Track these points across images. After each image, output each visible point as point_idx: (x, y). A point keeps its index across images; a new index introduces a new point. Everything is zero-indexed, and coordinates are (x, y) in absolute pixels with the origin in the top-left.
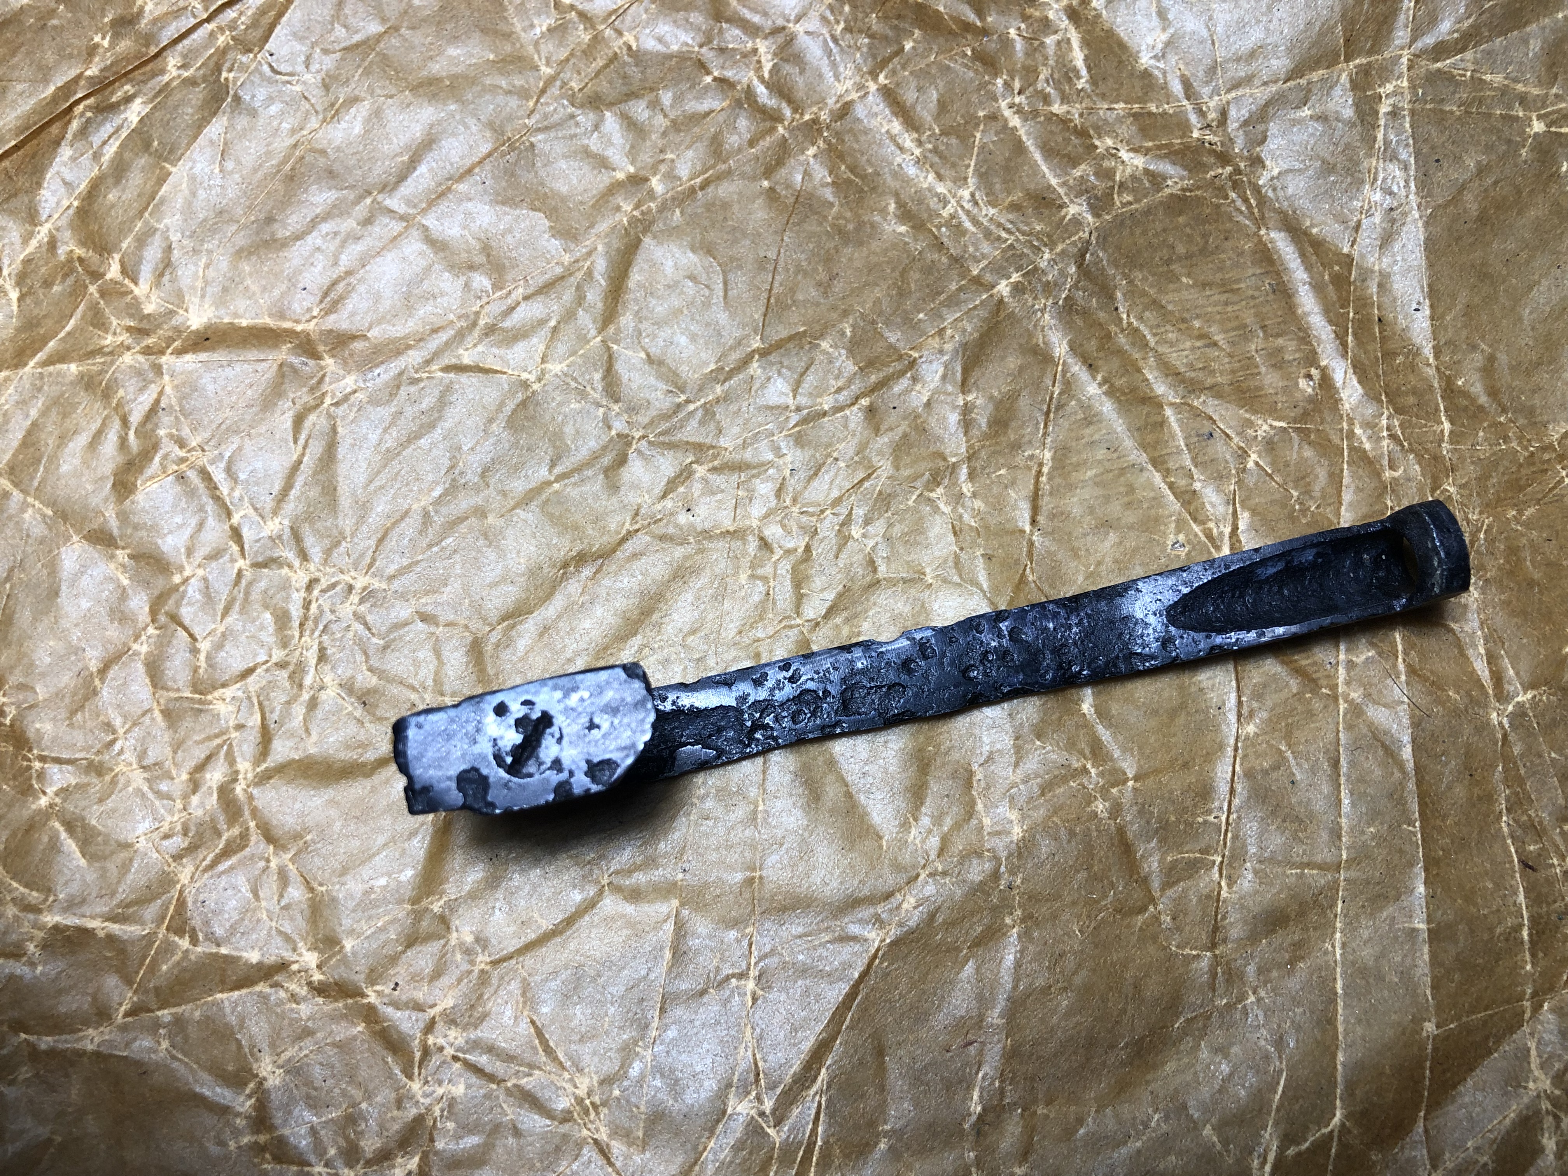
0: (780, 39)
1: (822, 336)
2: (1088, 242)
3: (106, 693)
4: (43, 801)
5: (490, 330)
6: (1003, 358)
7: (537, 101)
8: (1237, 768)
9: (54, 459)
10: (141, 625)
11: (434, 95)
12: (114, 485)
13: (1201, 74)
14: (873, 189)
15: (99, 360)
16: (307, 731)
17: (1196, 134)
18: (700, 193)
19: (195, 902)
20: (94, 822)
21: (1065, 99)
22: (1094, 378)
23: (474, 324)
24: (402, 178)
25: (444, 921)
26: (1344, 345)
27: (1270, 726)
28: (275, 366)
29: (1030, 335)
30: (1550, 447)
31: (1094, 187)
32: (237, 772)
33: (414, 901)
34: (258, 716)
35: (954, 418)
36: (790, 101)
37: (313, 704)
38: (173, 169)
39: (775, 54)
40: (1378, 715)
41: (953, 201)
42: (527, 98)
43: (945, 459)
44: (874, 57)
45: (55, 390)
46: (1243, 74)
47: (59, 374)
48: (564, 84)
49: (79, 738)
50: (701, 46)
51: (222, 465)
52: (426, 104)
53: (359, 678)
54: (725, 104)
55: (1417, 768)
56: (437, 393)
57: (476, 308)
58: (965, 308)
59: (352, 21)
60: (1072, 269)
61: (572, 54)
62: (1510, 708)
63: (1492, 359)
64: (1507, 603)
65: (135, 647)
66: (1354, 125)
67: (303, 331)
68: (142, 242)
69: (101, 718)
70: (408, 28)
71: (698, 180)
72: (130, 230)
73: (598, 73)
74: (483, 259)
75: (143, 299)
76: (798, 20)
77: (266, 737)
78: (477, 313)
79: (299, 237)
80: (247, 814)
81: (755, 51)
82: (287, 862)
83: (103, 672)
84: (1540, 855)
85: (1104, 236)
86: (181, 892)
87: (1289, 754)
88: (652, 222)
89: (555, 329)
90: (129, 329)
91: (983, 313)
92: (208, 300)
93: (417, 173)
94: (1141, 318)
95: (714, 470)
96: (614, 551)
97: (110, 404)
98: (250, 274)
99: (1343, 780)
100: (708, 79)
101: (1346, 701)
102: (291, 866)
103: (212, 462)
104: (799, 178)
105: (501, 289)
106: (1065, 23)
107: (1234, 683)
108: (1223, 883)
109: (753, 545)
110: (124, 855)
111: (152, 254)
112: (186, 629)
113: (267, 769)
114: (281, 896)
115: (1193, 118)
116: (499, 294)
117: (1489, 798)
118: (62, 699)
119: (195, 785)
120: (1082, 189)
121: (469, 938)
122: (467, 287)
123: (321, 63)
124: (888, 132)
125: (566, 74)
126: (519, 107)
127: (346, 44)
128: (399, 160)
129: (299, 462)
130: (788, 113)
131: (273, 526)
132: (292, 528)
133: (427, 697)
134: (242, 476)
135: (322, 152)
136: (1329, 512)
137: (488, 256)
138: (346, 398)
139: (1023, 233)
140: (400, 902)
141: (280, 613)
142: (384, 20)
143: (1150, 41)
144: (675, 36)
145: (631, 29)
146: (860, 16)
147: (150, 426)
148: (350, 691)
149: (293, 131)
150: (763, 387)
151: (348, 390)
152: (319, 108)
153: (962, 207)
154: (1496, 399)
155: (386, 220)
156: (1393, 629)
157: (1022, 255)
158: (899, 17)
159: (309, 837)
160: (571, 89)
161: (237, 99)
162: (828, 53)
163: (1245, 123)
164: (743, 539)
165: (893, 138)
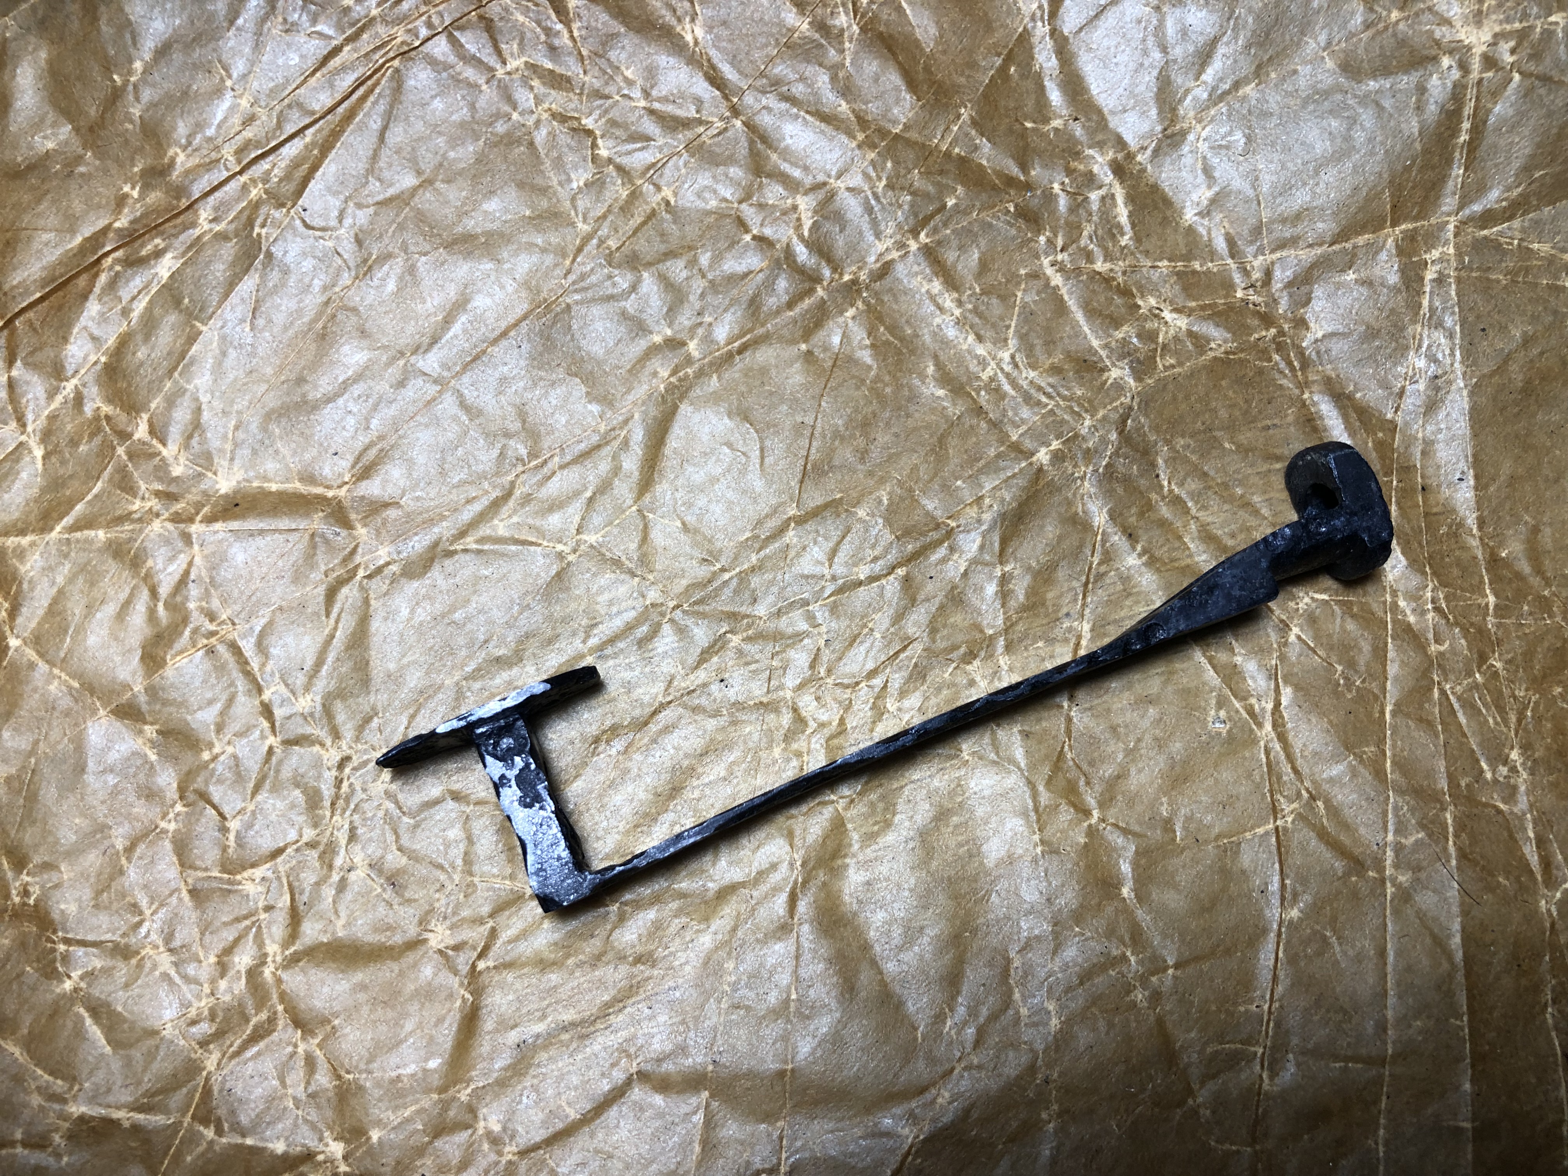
0: (821, 195)
1: (857, 503)
2: (1131, 408)
3: (133, 874)
4: (68, 985)
5: (526, 500)
6: (1042, 527)
7: (574, 260)
9: (81, 630)
10: (169, 802)
11: (470, 253)
12: (142, 658)
13: (1246, 232)
14: (912, 352)
15: (128, 527)
16: (336, 912)
17: (1239, 294)
18: (737, 358)
19: (221, 1091)
20: (119, 1009)
21: (1108, 257)
22: (1134, 549)
23: (510, 494)
24: (434, 341)
25: (472, 1110)
27: (1315, 910)
28: (307, 537)
29: (1069, 503)
31: (1137, 350)
32: (266, 955)
33: (442, 1090)
34: (287, 897)
35: (991, 589)
36: (829, 260)
37: (342, 885)
38: (204, 328)
39: (815, 212)
40: (1425, 900)
41: (993, 364)
42: (564, 256)
43: (982, 631)
44: (916, 215)
45: (83, 557)
46: (1288, 235)
47: (86, 541)
48: (602, 242)
49: (103, 919)
50: (740, 202)
51: (253, 640)
52: (461, 262)
53: (389, 857)
54: (764, 264)
56: (471, 566)
57: (511, 478)
58: (1003, 476)
59: (386, 174)
60: (1114, 436)
61: (609, 211)
63: (1535, 530)
66: (1399, 291)
67: (334, 498)
68: (171, 402)
69: (128, 899)
70: (443, 181)
71: (736, 344)
72: (160, 390)
73: (636, 231)
74: (517, 426)
75: (171, 460)
76: (839, 177)
77: (295, 918)
78: (513, 483)
79: (329, 399)
81: (795, 208)
82: (314, 1048)
83: (129, 850)
85: (1146, 401)
86: (207, 1079)
87: (1333, 940)
88: (689, 389)
89: (591, 500)
90: (157, 494)
91: (1021, 482)
93: (451, 334)
94: (1181, 484)
95: (748, 639)
96: (646, 723)
97: (138, 574)
98: (281, 438)
99: (1389, 969)
100: (748, 238)
102: (318, 1052)
103: (244, 636)
104: (836, 340)
105: (537, 457)
107: (1277, 866)
109: (786, 719)
110: (151, 1042)
111: (181, 415)
112: (214, 807)
113: (295, 952)
114: (308, 1083)
115: (1237, 278)
118: (87, 879)
119: (223, 968)
120: (1124, 351)
121: (497, 1128)
122: (502, 455)
123: (354, 217)
124: (928, 292)
125: (604, 231)
126: (556, 265)
127: (380, 198)
128: (433, 319)
129: (332, 636)
130: (827, 273)
131: (306, 703)
132: (324, 705)
133: (457, 878)
134: (274, 651)
135: (354, 310)
136: (1374, 687)
137: (524, 422)
138: (379, 570)
139: (1064, 398)
140: (428, 1091)
141: (311, 792)
142: (419, 173)
143: (1195, 197)
144: (715, 192)
145: (669, 185)
146: (903, 172)
147: (179, 599)
148: (380, 872)
149: (325, 288)
150: (798, 555)
151: (382, 562)
152: (352, 264)
153: (1002, 369)
154: (1539, 571)
155: (420, 382)
156: (1444, 809)
157: (1063, 422)
158: (941, 172)
159: (336, 1022)
160: (608, 248)
161: (269, 255)
162: (869, 210)
163: (1289, 285)
164: (777, 711)
165: (933, 298)
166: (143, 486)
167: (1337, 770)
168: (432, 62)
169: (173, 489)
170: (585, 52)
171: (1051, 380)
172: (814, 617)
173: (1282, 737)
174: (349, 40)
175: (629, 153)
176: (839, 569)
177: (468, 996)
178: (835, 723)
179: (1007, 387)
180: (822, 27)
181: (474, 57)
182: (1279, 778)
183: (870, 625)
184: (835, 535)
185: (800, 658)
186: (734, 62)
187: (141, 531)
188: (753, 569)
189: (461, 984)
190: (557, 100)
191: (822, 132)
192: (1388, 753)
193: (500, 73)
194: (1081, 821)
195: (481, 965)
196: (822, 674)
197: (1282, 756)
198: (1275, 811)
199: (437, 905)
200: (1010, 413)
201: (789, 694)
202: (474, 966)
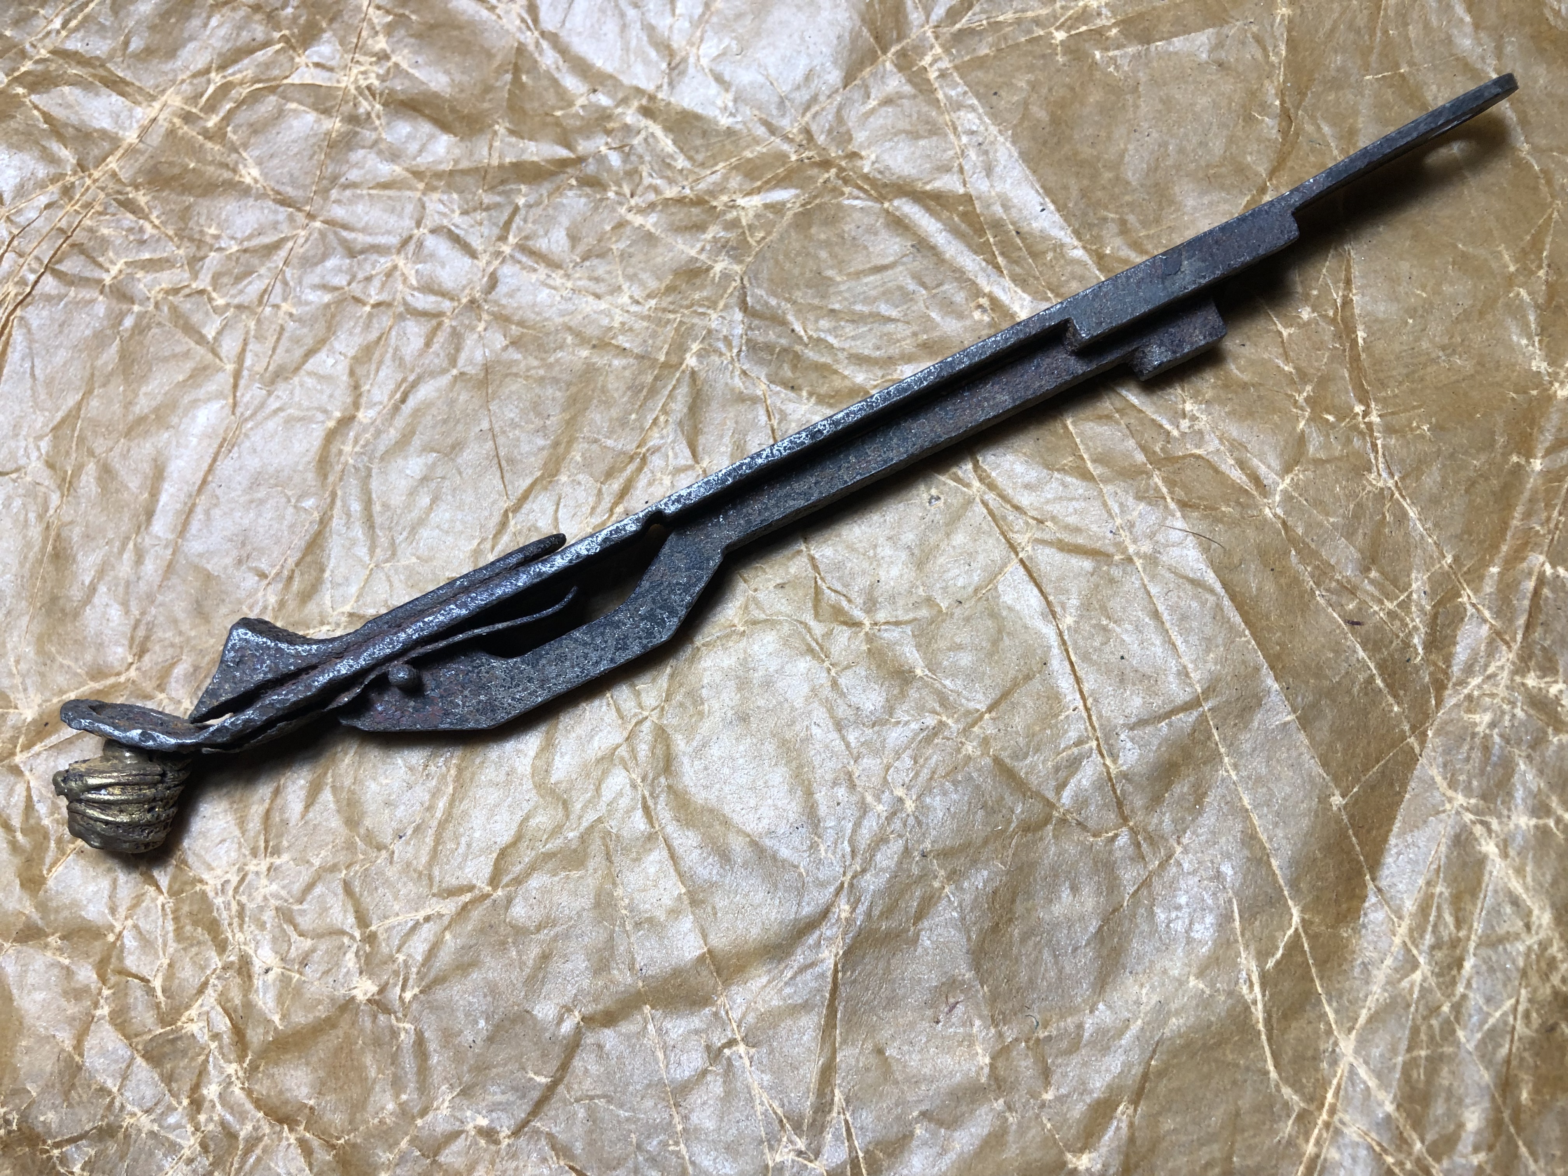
8: (1073, 659)
26: (997, 267)
55: (1225, 585)
62: (1278, 498)
64: (1232, 413)
65: (98, 1013)
80: (252, 1111)
84: (1360, 609)
92: (31, 692)
101: (1140, 557)
106: (644, 122)
108: (1108, 762)
116: (274, 569)
117: (1296, 581)
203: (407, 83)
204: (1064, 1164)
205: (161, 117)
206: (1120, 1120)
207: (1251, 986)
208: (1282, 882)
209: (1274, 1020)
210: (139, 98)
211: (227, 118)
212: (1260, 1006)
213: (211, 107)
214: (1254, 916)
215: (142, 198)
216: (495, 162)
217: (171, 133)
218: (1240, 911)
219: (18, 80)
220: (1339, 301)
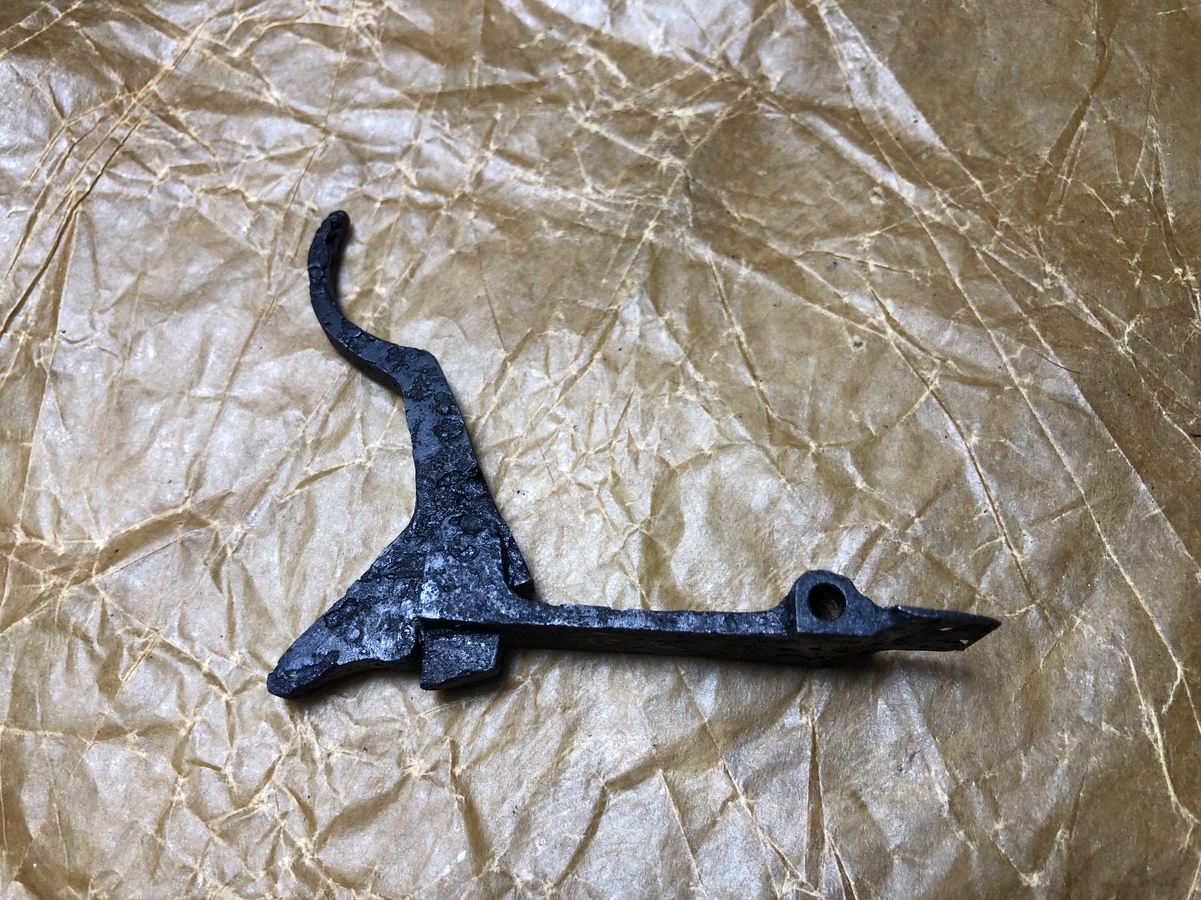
0: (411, 154)
1: (545, 328)
2: (687, 178)
3: (171, 845)
5: (318, 443)
6: (674, 280)
7: (269, 276)
8: (980, 470)
9: (44, 694)
10: (172, 781)
11: (195, 305)
12: (101, 689)
13: (697, 42)
14: (526, 219)
15: (44, 605)
16: (335, 790)
18: (412, 281)
21: (619, 98)
22: (740, 264)
23: (305, 445)
24: (200, 373)
25: (505, 874)
26: (885, 163)
27: (986, 430)
28: (178, 545)
29: (683, 256)
30: (1047, 166)
31: (670, 142)
32: (300, 849)
33: (478, 872)
34: (294, 800)
35: (663, 335)
36: (439, 192)
37: (329, 770)
38: (31, 445)
39: (413, 167)
40: (1049, 386)
41: (583, 199)
42: (261, 276)
43: (673, 366)
44: (480, 135)
45: (20, 644)
46: (724, 29)
47: (17, 630)
48: (282, 256)
49: (167, 889)
50: (361, 185)
51: (176, 634)
52: (193, 314)
53: (352, 733)
54: (398, 215)
55: (1094, 408)
56: (303, 505)
57: (300, 435)
58: (630, 261)
59: (110, 283)
60: (686, 201)
61: (276, 234)
62: (1126, 339)
63: (978, 130)
64: (1083, 274)
65: (176, 798)
66: (810, 29)
67: (184, 512)
68: (32, 506)
69: (177, 865)
70: (153, 269)
71: (407, 272)
72: (19, 502)
74: (286, 399)
75: (53, 546)
76: (416, 136)
77: (307, 811)
78: (303, 437)
79: (146, 448)
80: (322, 876)
81: (399, 171)
82: (370, 895)
83: (160, 830)
84: (1199, 425)
85: (694, 169)
87: (1008, 443)
88: (390, 315)
89: (362, 419)
90: (54, 572)
91: (644, 258)
92: (103, 524)
93: (209, 364)
94: (747, 211)
95: (521, 455)
97: (68, 633)
98: (125, 490)
99: (1052, 441)
100: (378, 205)
101: (1025, 387)
103: (168, 635)
104: (472, 236)
105: (310, 412)
106: (592, 51)
107: (946, 415)
108: (1015, 552)
109: (575, 492)
111: (44, 511)
112: (208, 765)
113: (320, 835)
115: (708, 70)
116: (311, 417)
117: (1147, 404)
118: (139, 867)
119: (273, 875)
120: (662, 147)
121: (530, 877)
122: (286, 423)
123: (103, 321)
124: (515, 178)
125: (280, 248)
126: (259, 286)
127: (114, 300)
128: (192, 361)
129: (231, 604)
130: (442, 199)
131: (235, 658)
132: (250, 653)
133: (407, 721)
134: (195, 634)
135: (134, 381)
136: (940, 271)
137: (290, 395)
138: (241, 543)
139: (641, 194)
140: (468, 878)
141: (272, 718)
142: (133, 271)
143: (652, 37)
144: (340, 188)
145: (308, 198)
146: (457, 113)
147: (107, 633)
148: (351, 746)
149: (105, 377)
150: (524, 381)
151: (240, 536)
152: (116, 352)
153: (591, 200)
154: (996, 153)
155: (205, 406)
156: (1027, 324)
157: (649, 208)
158: (482, 101)
159: (376, 868)
160: (289, 257)
161: (54, 374)
162: (448, 147)
163: (742, 58)
164: (567, 491)
165: (521, 180)
166: (41, 573)
167: (947, 335)
168: (106, 197)
169: (64, 564)
170: (207, 143)
171: (626, 189)
172: (557, 416)
173: (902, 333)
174: (38, 208)
175: (270, 191)
176: (556, 376)
177: (460, 797)
178: (610, 478)
179: (601, 208)
180: (355, 52)
181: (132, 181)
182: (915, 359)
183: (598, 401)
184: (541, 355)
185: (562, 448)
186: (309, 101)
187: (55, 602)
188: (498, 407)
189: (451, 791)
190: (203, 181)
191: (391, 115)
192: (973, 308)
193: (155, 181)
194: (805, 454)
195: (458, 771)
196: (584, 451)
197: (909, 345)
198: (925, 382)
199: (404, 747)
200: (612, 223)
201: (569, 476)
202: (453, 774)
203: (398, 24)
204: (1019, 883)
205: (193, 48)
206: (1060, 844)
207: (1152, 727)
208: (1165, 642)
209: (1171, 755)
210: (174, 33)
211: (250, 49)
212: (1160, 744)
213: (236, 40)
214: (1147, 671)
215: (181, 115)
216: (475, 86)
217: (203, 61)
218: (1136, 667)
219: (73, 15)
220: (1151, 190)
